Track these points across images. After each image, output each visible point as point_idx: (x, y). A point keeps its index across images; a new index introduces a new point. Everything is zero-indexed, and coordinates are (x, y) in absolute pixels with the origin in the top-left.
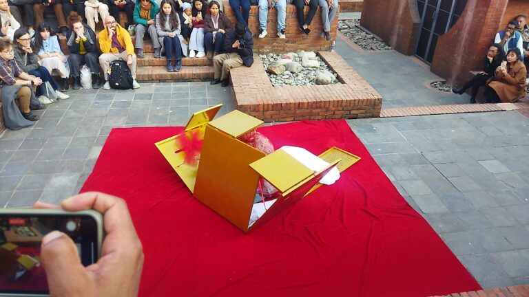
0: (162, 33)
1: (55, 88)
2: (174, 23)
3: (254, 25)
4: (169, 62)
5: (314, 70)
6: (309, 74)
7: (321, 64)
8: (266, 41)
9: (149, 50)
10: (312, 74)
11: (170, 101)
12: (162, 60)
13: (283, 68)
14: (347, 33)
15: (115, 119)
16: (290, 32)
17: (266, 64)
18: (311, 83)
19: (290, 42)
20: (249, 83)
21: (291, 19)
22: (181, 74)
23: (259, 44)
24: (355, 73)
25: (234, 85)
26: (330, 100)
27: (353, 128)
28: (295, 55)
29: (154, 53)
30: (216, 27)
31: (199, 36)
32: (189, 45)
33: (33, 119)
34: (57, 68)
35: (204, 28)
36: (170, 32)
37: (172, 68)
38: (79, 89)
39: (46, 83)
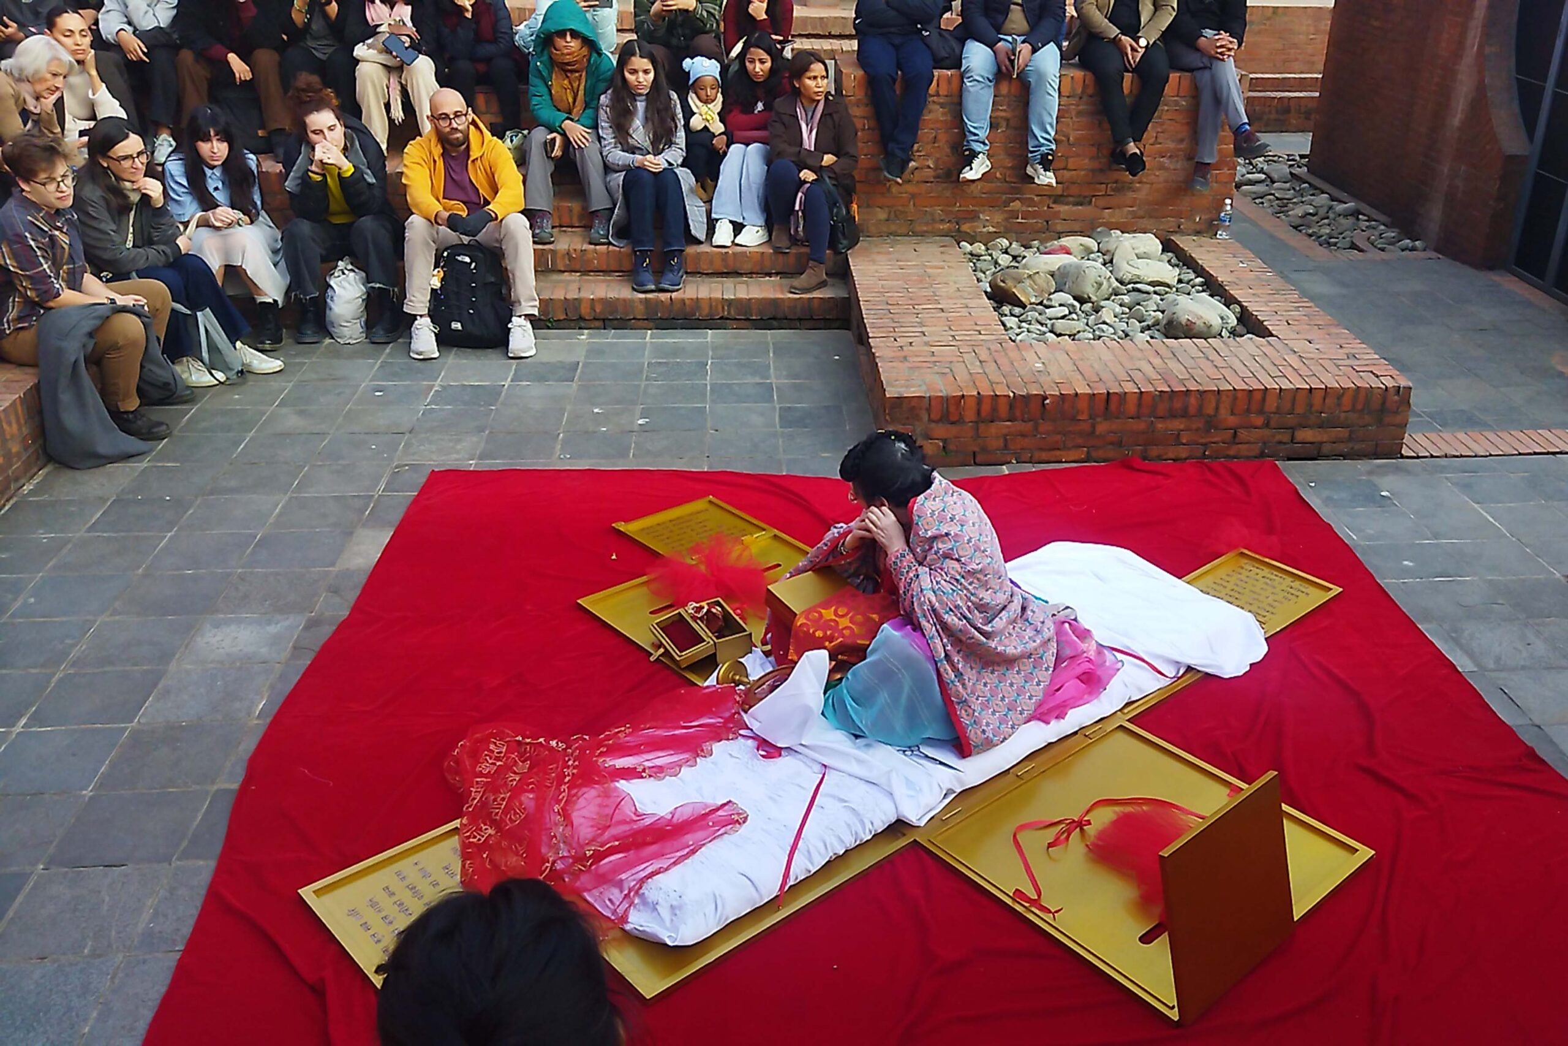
0: (619, 156)
1: (233, 336)
2: (662, 121)
4: (639, 256)
5: (1155, 293)
6: (1139, 304)
7: (1182, 277)
8: (984, 196)
9: (571, 219)
10: (1151, 308)
11: (643, 386)
12: (614, 251)
13: (1048, 283)
14: (1262, 198)
15: (442, 440)
16: (1070, 166)
17: (984, 273)
18: (1146, 332)
19: (1071, 199)
20: (924, 329)
21: (1077, 117)
22: (683, 301)
23: (960, 206)
24: (1308, 305)
25: (873, 332)
26: (1221, 389)
27: (1305, 489)
28: (1088, 245)
29: (591, 227)
30: (810, 146)
31: (751, 172)
32: (714, 202)
33: (150, 432)
34: (239, 264)
35: (768, 144)
36: (649, 153)
37: (651, 278)
38: (318, 345)
39: (199, 314)
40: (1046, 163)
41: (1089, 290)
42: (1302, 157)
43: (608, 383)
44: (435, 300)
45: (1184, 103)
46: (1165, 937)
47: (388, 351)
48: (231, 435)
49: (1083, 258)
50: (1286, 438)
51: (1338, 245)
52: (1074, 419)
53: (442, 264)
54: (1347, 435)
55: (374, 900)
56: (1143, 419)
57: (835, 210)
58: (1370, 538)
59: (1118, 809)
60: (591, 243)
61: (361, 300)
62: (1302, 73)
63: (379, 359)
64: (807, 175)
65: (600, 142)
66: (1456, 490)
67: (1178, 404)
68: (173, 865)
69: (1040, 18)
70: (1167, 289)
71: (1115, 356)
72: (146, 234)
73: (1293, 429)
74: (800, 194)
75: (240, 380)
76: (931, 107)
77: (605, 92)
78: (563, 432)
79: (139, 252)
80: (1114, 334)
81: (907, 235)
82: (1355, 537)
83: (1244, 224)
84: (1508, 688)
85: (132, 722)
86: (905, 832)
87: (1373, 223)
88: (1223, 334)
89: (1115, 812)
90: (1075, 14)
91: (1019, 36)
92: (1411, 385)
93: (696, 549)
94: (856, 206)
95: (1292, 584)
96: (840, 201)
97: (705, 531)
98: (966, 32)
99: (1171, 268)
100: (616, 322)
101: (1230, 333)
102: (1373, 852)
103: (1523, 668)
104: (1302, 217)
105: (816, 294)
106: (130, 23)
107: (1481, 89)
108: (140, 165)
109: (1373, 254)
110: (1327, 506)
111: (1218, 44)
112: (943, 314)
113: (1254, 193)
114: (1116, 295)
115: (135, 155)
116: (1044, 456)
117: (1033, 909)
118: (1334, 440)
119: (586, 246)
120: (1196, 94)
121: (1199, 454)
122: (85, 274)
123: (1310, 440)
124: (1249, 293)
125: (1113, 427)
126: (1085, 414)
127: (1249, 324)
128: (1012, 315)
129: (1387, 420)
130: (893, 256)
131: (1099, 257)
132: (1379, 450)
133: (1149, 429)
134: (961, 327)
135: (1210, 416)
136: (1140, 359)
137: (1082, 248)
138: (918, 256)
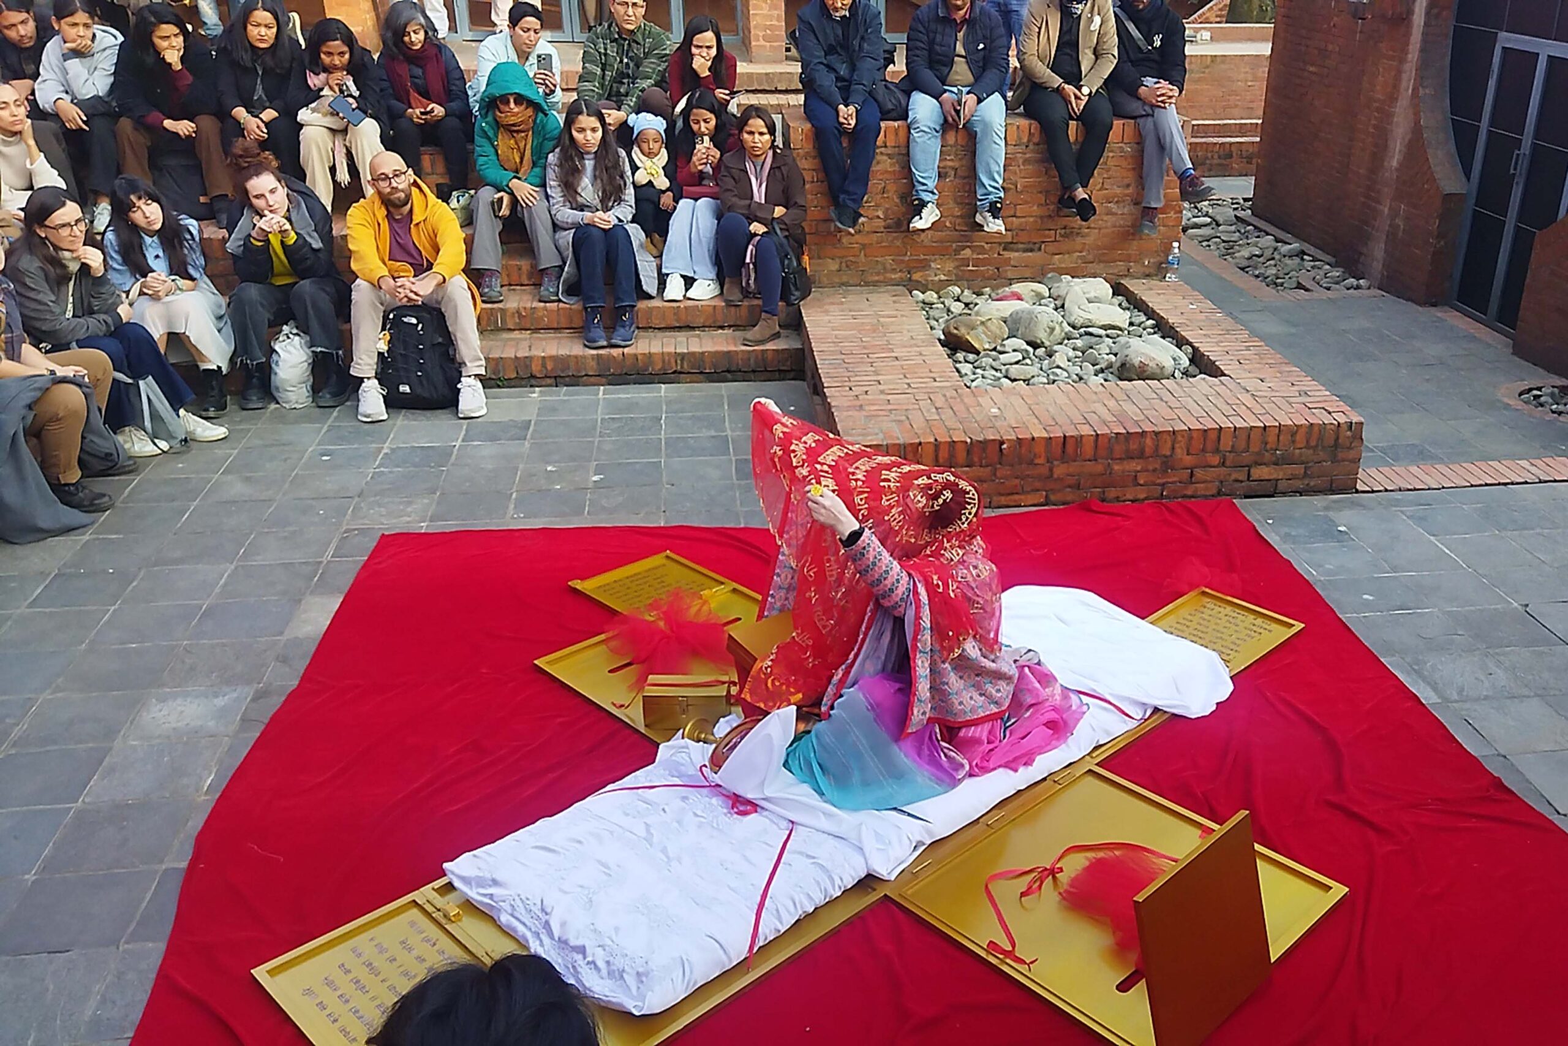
0: (567, 215)
1: (176, 402)
2: (611, 179)
3: (892, 188)
4: (590, 313)
5: (1108, 336)
6: (1091, 348)
7: (1133, 320)
8: (934, 244)
9: (520, 277)
10: (1104, 351)
11: (596, 444)
12: (567, 308)
13: (1001, 329)
14: (1208, 241)
15: (392, 503)
16: (1018, 214)
17: (937, 321)
18: (1100, 375)
19: (1021, 246)
20: (879, 378)
21: (1023, 165)
22: (635, 355)
23: (911, 255)
24: (1258, 344)
25: (828, 382)
26: (1176, 429)
27: (1263, 526)
28: (1039, 290)
29: (540, 285)
30: (760, 198)
31: (700, 226)
32: (664, 257)
33: (92, 505)
34: (183, 331)
35: (718, 199)
36: (598, 210)
37: (603, 334)
38: (262, 411)
39: (141, 383)
40: (995, 211)
41: (1042, 336)
42: (1245, 200)
43: (561, 440)
44: (382, 363)
45: (1129, 149)
46: (1142, 984)
47: (335, 414)
48: (175, 504)
49: (1034, 304)
50: (1242, 476)
51: (1285, 285)
52: (1031, 463)
53: (388, 327)
54: (1302, 471)
55: (330, 978)
56: (1100, 461)
57: (786, 262)
58: (1329, 573)
59: (1091, 855)
60: (540, 301)
61: (306, 364)
62: (1242, 118)
63: (325, 423)
64: (757, 228)
65: (549, 201)
66: (1412, 523)
67: (1134, 446)
68: (121, 948)
69: (984, 70)
70: (1120, 332)
71: (1070, 399)
72: (86, 304)
73: (1249, 467)
74: (750, 247)
75: (184, 448)
76: (878, 157)
77: (553, 151)
78: (517, 491)
79: (79, 322)
80: (1069, 377)
81: (859, 285)
82: (1314, 573)
83: (1193, 267)
84: (1472, 719)
85: (77, 802)
86: (875, 886)
87: (1317, 263)
88: (1176, 375)
89: (1087, 858)
90: (1018, 65)
91: (963, 86)
92: (1363, 420)
93: (654, 606)
94: (807, 258)
95: (1255, 622)
96: (791, 253)
97: (664, 587)
98: (912, 84)
99: (1122, 311)
100: (567, 379)
101: (1183, 374)
102: (1347, 889)
103: (1486, 698)
104: (1250, 258)
105: (770, 346)
106: (67, 93)
107: (1417, 130)
108: (78, 233)
109: (1320, 294)
110: (1285, 542)
111: (1158, 93)
112: (897, 363)
113: (1201, 236)
114: (1069, 339)
115: (73, 223)
116: (1003, 500)
117: (1008, 961)
118: (1291, 477)
119: (536, 304)
120: (1140, 141)
121: (1158, 495)
122: (24, 345)
123: (1267, 478)
124: (1200, 334)
125: (1071, 470)
126: (1042, 458)
127: (1202, 364)
128: (966, 361)
129: (1340, 455)
130: (844, 306)
131: (1050, 302)
132: (1334, 485)
133: (1106, 471)
134: (916, 375)
135: (1166, 457)
136: (1094, 402)
137: (1033, 293)
138: (870, 305)
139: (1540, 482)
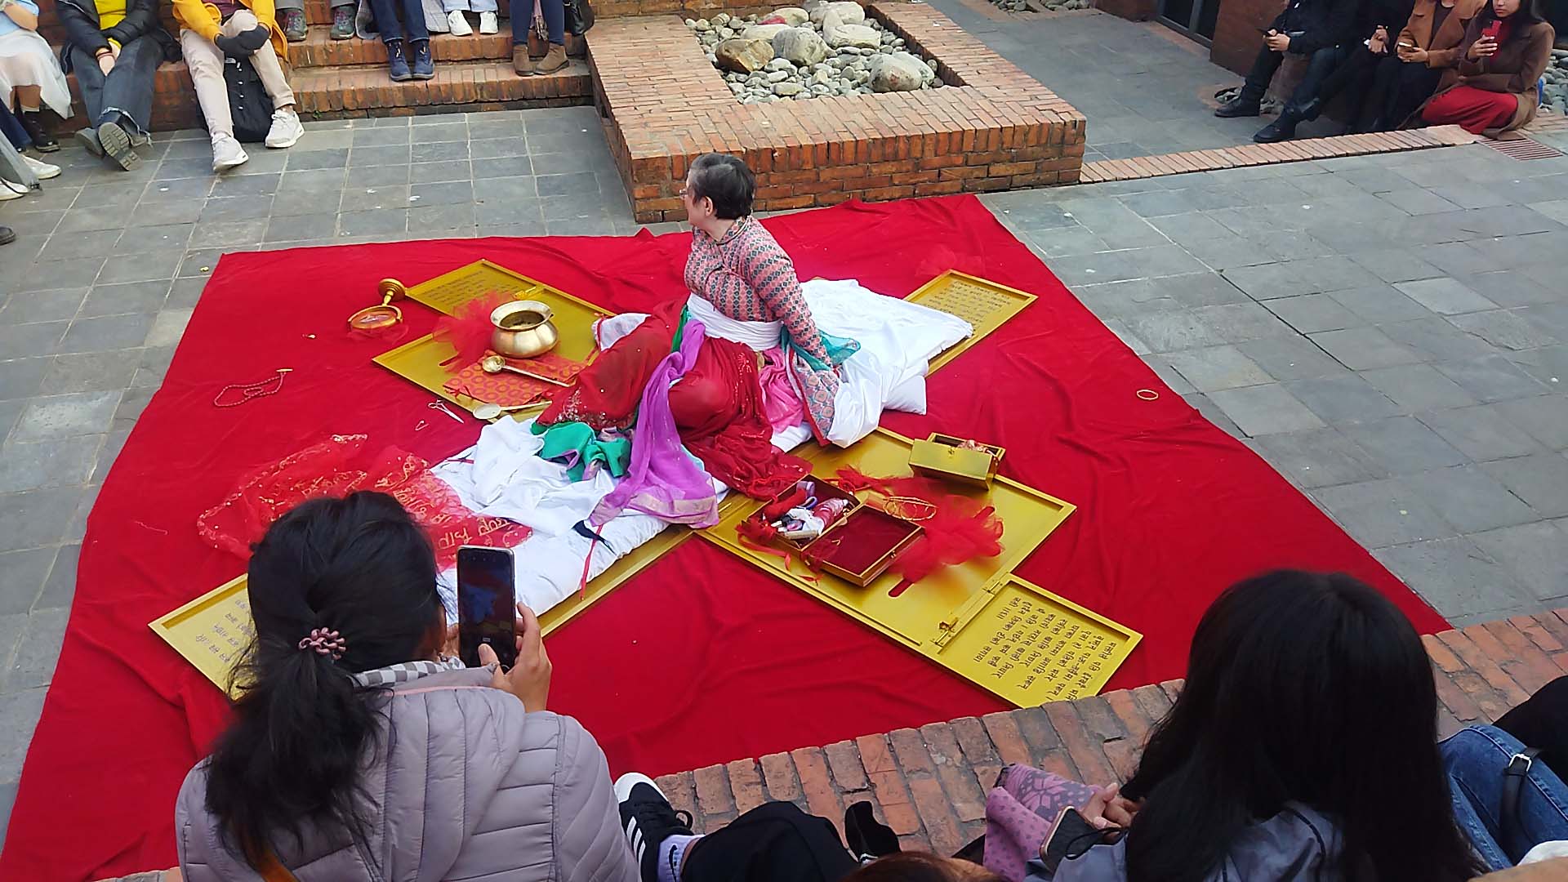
4: (391, 47)
5: (862, 54)
6: (849, 65)
7: (884, 39)
10: (859, 67)
11: (410, 167)
12: (365, 44)
13: (767, 50)
15: (229, 226)
17: (710, 46)
18: (857, 89)
20: (661, 98)
22: (438, 87)
24: (994, 56)
25: (615, 103)
26: (925, 133)
27: (1001, 216)
28: (800, 15)
37: (406, 68)
41: (804, 55)
43: (378, 166)
47: (169, 149)
49: (795, 27)
50: (983, 174)
52: (800, 168)
54: (1034, 167)
55: (219, 626)
56: (860, 164)
58: (1058, 252)
63: (161, 159)
66: (1126, 207)
67: (889, 150)
68: (31, 614)
70: (873, 51)
71: (832, 111)
73: (988, 165)
78: (342, 211)
80: (830, 92)
81: (637, 15)
84: (1177, 365)
88: (923, 86)
92: (1084, 118)
95: (997, 296)
97: (481, 290)
99: (874, 31)
100: (378, 111)
101: (929, 85)
102: (1075, 506)
103: (1188, 348)
109: (1046, 14)
110: (1020, 229)
112: (677, 83)
114: (828, 58)
116: (777, 203)
118: (1024, 172)
121: (911, 193)
123: (1003, 174)
124: (943, 49)
125: (836, 173)
126: (810, 162)
127: (945, 76)
128: (738, 81)
129: (1067, 151)
130: (626, 35)
131: (810, 25)
132: (1060, 178)
133: (866, 173)
134: (695, 94)
135: (918, 159)
136: (854, 113)
137: (795, 18)
138: (650, 34)
139: (1234, 167)
